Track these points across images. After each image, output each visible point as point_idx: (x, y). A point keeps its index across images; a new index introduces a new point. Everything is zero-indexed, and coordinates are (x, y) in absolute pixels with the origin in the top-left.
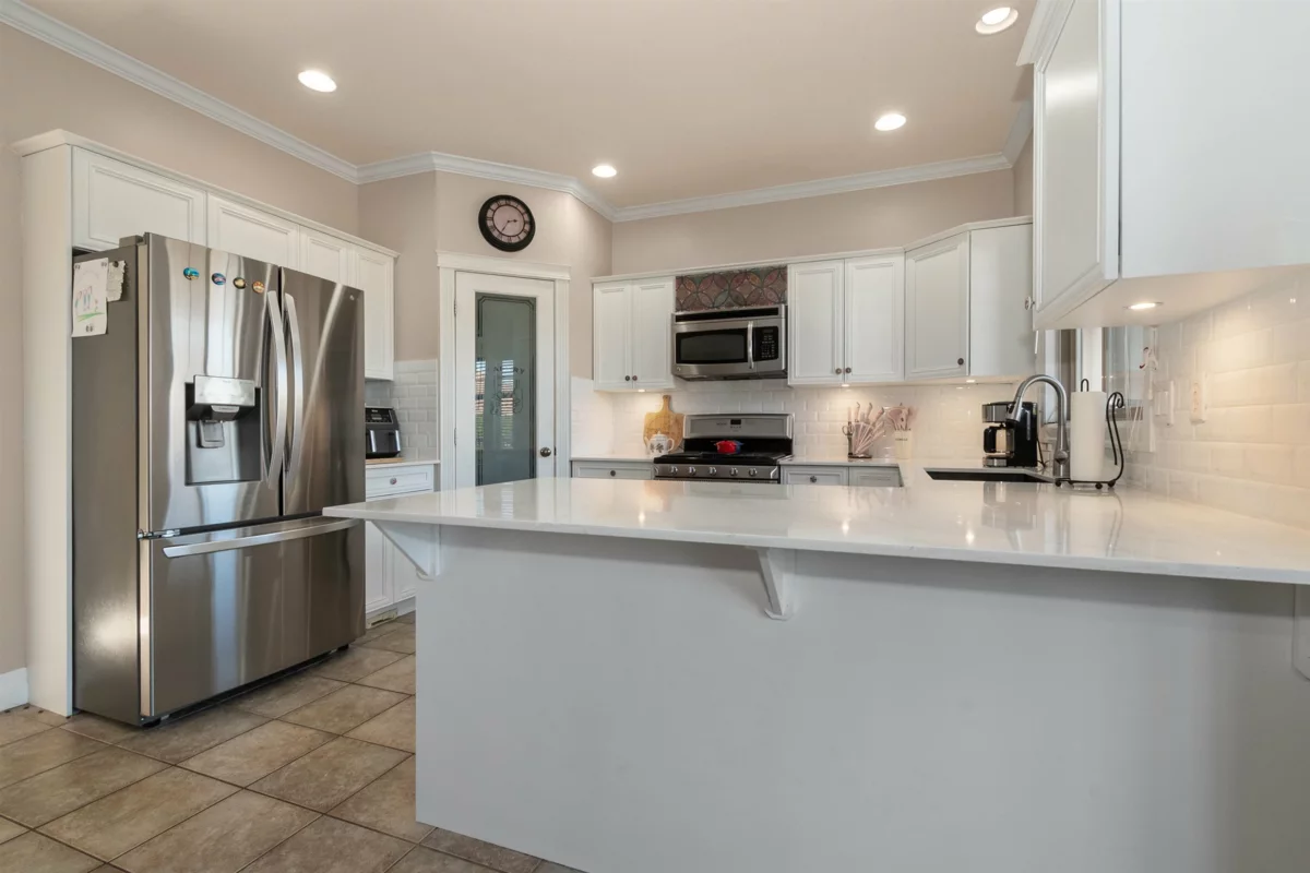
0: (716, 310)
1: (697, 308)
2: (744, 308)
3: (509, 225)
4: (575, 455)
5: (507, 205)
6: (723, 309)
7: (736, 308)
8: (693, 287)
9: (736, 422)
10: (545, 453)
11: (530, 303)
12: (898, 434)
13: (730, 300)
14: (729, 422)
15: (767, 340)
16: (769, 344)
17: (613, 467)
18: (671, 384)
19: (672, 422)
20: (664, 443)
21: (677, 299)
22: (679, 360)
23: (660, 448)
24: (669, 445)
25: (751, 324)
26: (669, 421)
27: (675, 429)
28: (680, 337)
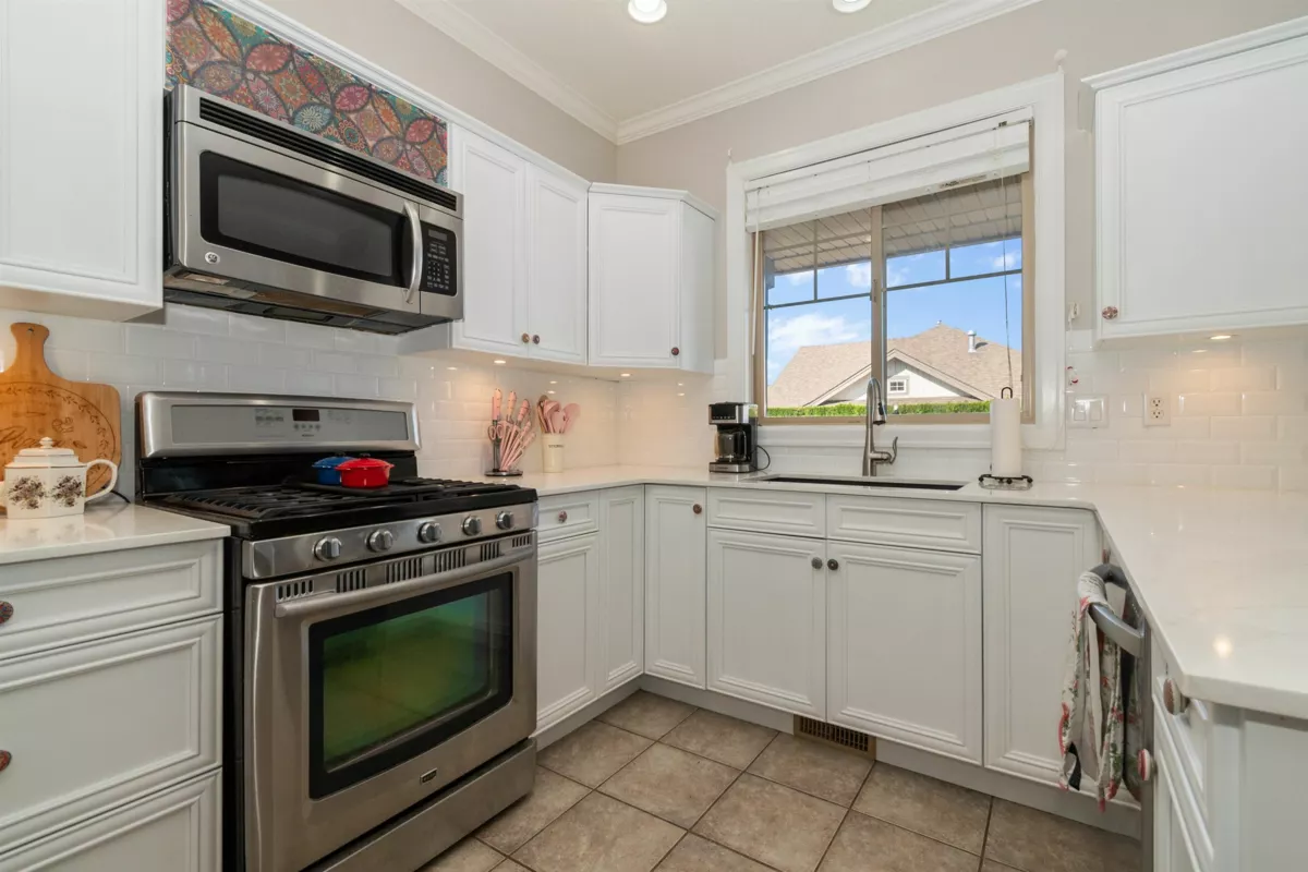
9: (305, 415)
18: (147, 289)
19: (67, 411)
20: (80, 474)
21: (175, 51)
22: (211, 230)
23: (68, 490)
24: (97, 473)
25: (417, 212)
26: (57, 407)
27: (84, 429)
28: (214, 167)
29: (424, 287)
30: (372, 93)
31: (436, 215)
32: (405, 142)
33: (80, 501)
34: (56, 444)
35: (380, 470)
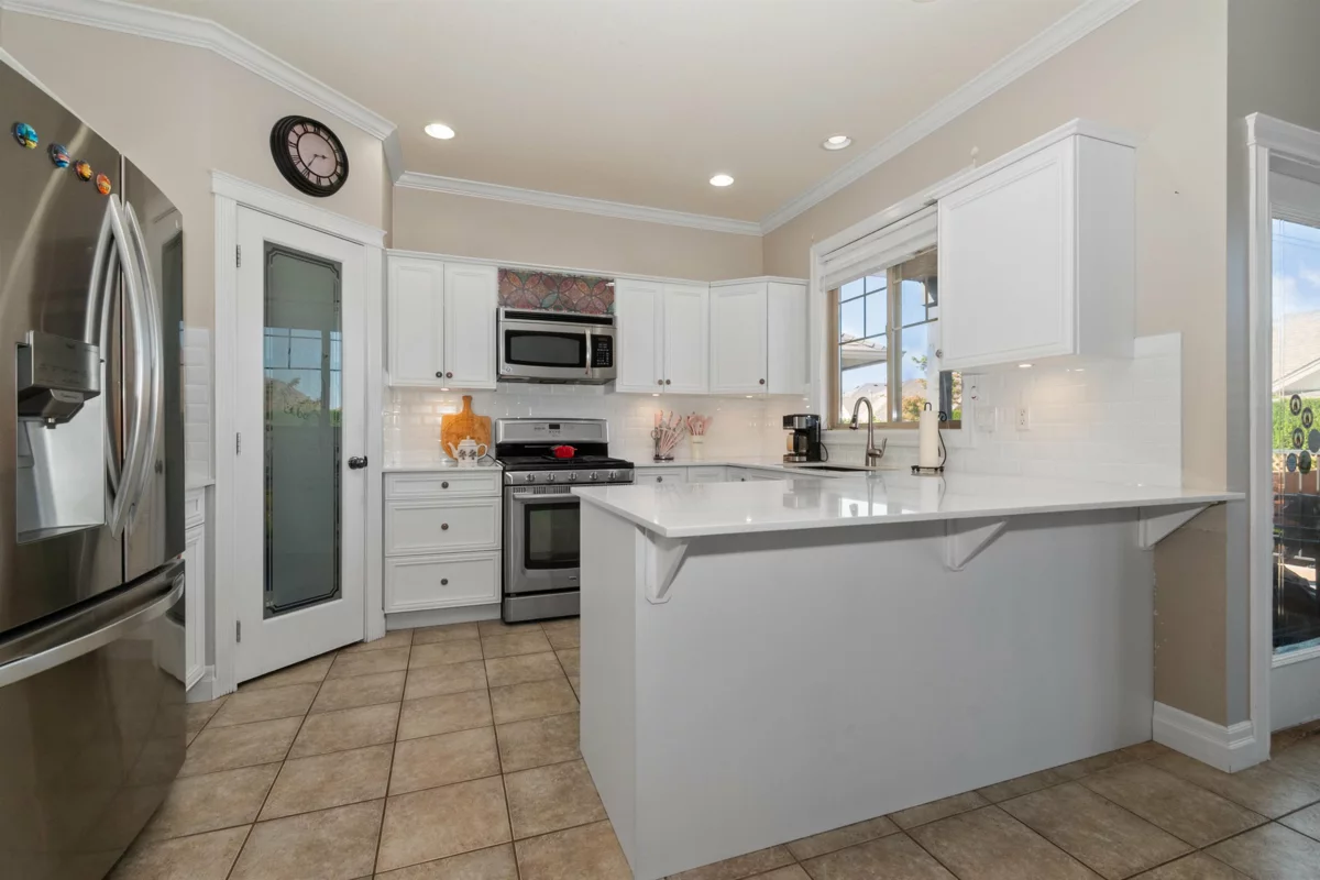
0: (543, 311)
1: (523, 307)
2: (573, 313)
3: (316, 160)
4: (387, 466)
5: (314, 133)
6: (552, 311)
7: (564, 312)
8: (518, 283)
9: (555, 427)
10: (354, 464)
11: (334, 268)
12: (696, 438)
13: (558, 303)
14: (547, 426)
15: (602, 347)
16: (604, 352)
17: (445, 477)
18: (492, 384)
19: (477, 426)
20: (476, 449)
21: (501, 292)
22: (509, 360)
23: (473, 454)
24: (481, 451)
25: (588, 331)
26: (473, 425)
27: (480, 433)
28: (510, 334)
29: (594, 365)
30: (574, 279)
31: (599, 330)
32: (591, 296)
33: (476, 458)
34: (472, 438)
35: (567, 450)
